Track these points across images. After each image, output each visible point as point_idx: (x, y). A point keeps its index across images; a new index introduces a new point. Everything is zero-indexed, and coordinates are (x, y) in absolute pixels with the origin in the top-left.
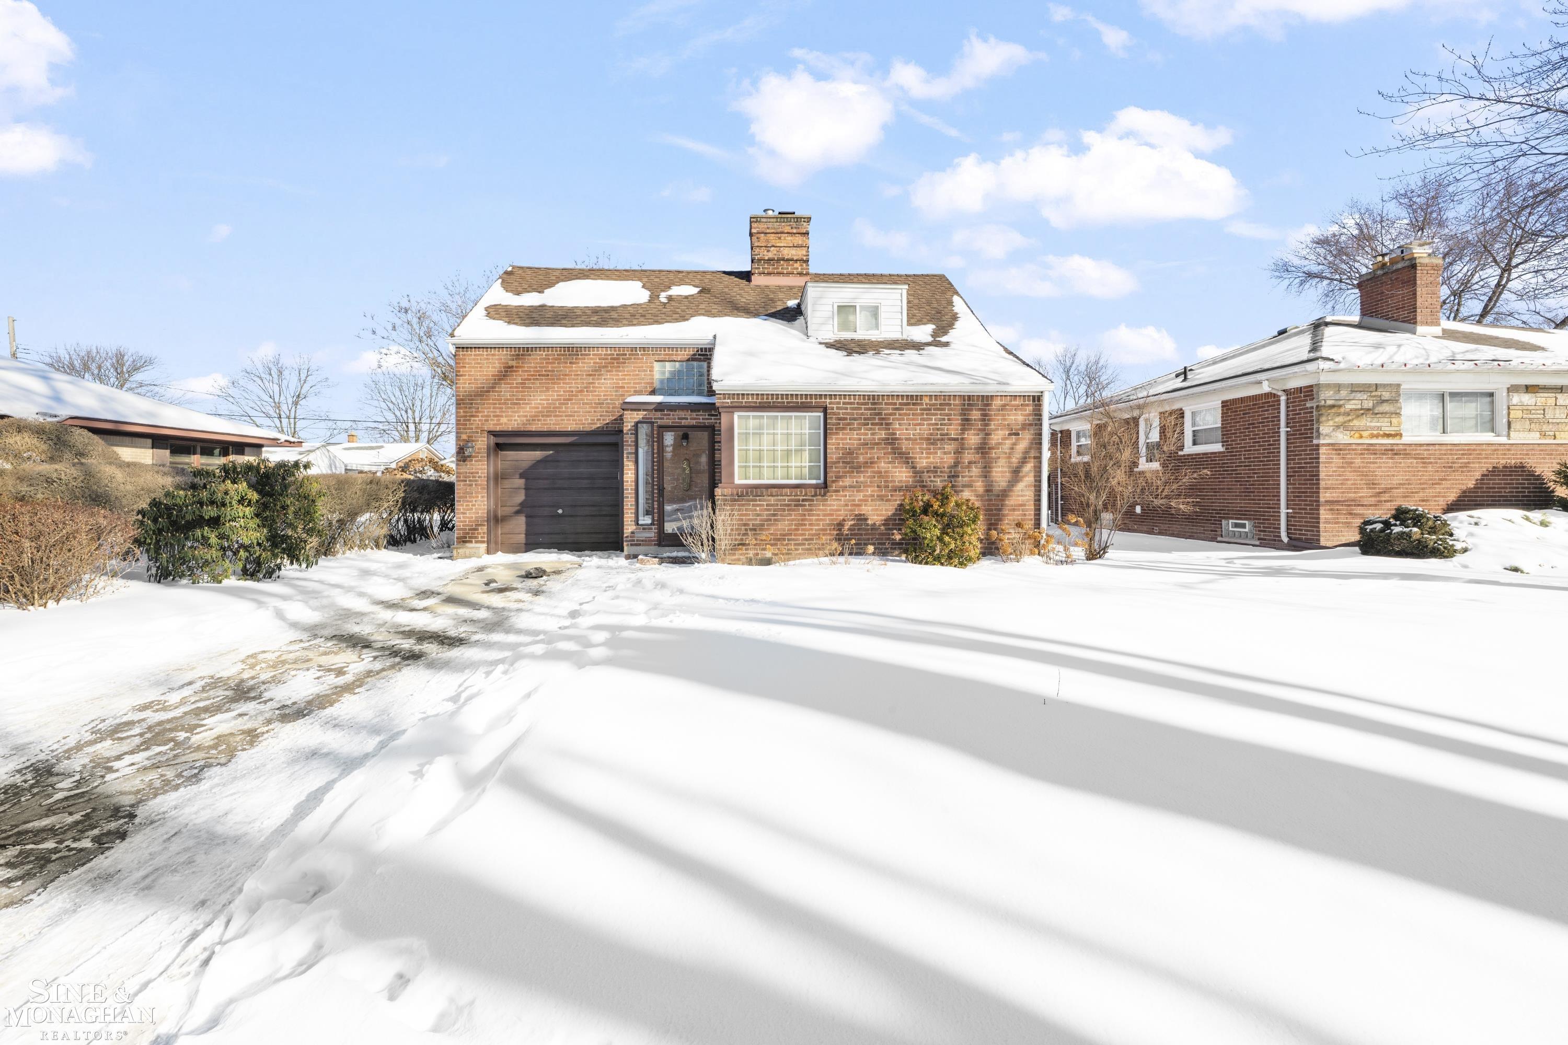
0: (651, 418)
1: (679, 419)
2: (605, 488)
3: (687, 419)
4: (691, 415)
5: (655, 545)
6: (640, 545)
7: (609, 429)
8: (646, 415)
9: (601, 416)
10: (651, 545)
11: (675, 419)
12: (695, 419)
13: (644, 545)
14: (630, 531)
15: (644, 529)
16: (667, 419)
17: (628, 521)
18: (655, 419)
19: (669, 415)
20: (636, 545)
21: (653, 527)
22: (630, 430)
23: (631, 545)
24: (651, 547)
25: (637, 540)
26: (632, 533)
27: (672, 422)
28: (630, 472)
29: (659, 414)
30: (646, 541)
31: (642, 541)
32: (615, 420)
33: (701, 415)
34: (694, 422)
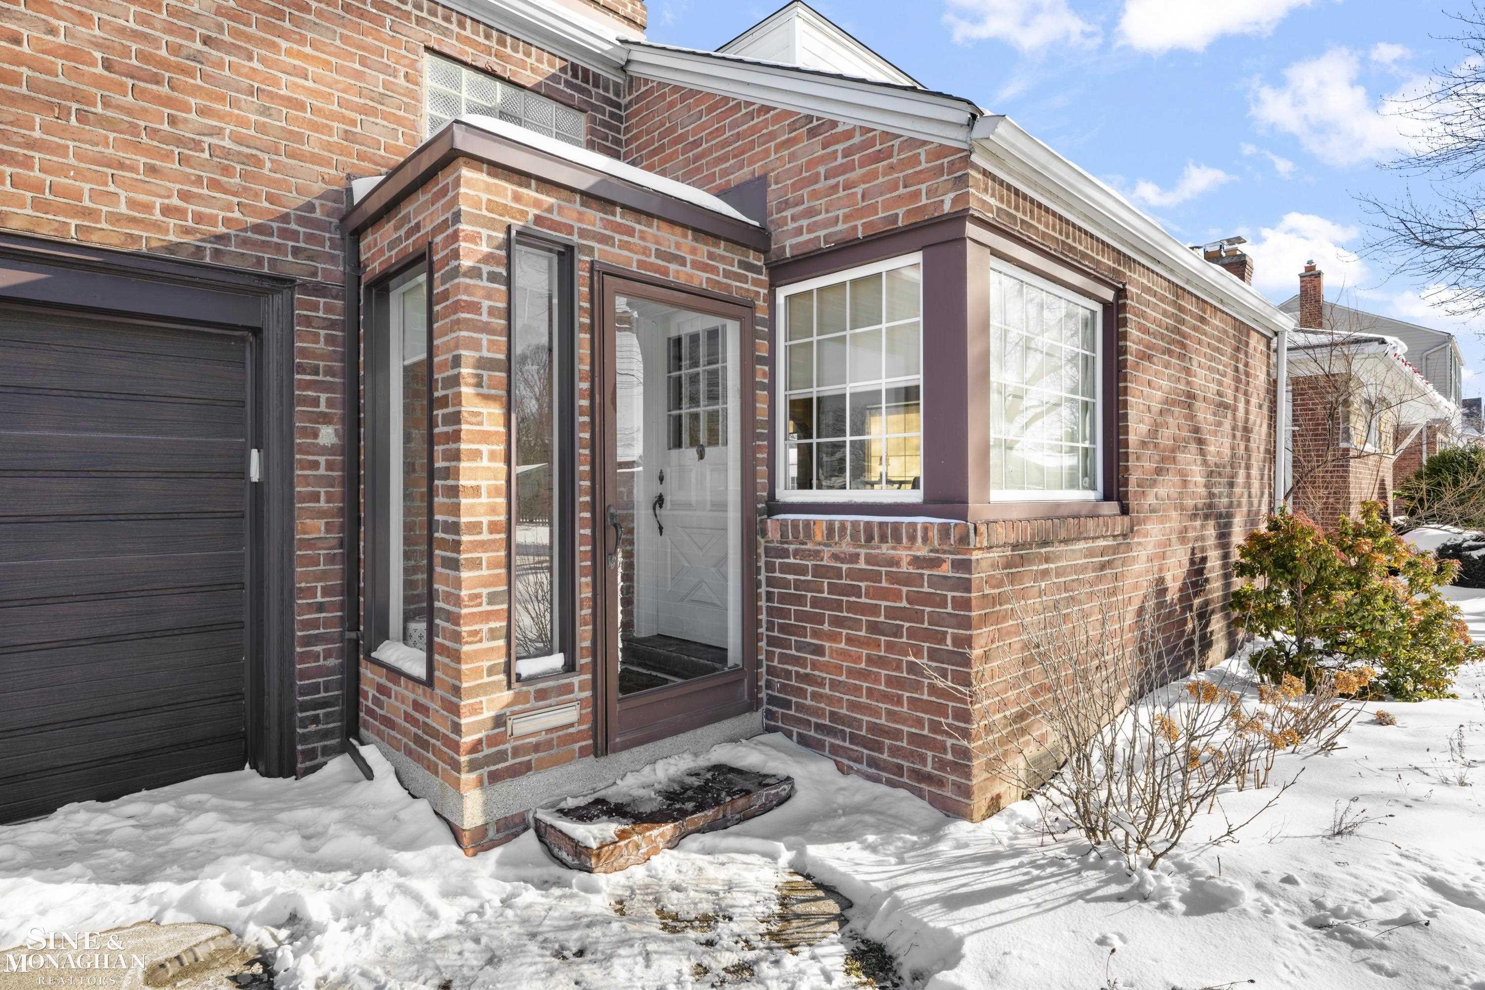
0: (569, 229)
1: (659, 254)
2: (170, 516)
3: (682, 262)
4: (694, 251)
5: (583, 753)
6: (525, 769)
7: (227, 262)
8: (550, 210)
9: (184, 196)
10: (568, 759)
11: (646, 251)
12: (705, 268)
13: (543, 765)
14: (488, 714)
15: (541, 695)
16: (624, 245)
17: (477, 672)
18: (583, 233)
19: (630, 232)
20: (515, 772)
21: (575, 680)
22: (488, 259)
23: (494, 777)
24: (571, 768)
25: (516, 752)
26: (499, 721)
27: (640, 263)
28: (484, 448)
29: (594, 219)
30: (548, 744)
31: (537, 748)
32: (257, 229)
33: (722, 259)
34: (701, 279)
